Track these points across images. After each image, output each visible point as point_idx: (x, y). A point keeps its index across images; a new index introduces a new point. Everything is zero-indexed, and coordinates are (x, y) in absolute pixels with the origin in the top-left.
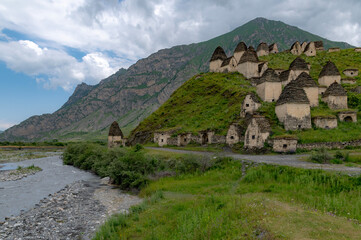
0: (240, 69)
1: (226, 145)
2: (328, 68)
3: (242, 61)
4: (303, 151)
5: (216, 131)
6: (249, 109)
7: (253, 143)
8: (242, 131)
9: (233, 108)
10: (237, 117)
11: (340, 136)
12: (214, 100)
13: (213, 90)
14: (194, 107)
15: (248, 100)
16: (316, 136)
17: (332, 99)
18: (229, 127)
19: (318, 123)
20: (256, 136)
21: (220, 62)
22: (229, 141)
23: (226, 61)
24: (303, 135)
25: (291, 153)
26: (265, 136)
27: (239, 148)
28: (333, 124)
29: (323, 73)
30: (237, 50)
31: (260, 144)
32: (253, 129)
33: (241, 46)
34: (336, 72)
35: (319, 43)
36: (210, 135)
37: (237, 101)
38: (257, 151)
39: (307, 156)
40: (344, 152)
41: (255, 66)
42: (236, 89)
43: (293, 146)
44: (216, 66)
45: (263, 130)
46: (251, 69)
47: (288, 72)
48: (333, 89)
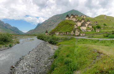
0: (72, 19)
1: (71, 35)
2: (88, 21)
3: (73, 18)
4: (86, 36)
5: (69, 32)
6: (75, 28)
7: (77, 34)
8: (74, 32)
9: (72, 27)
10: (73, 29)
11: (91, 33)
12: (68, 25)
13: (67, 23)
14: (63, 27)
15: (75, 26)
16: (88, 33)
17: (89, 26)
18: (71, 31)
19: (88, 30)
20: (77, 33)
21: (68, 18)
22: (72, 34)
23: (69, 18)
24: (86, 33)
25: (84, 36)
26: (79, 33)
27: (74, 35)
28: (90, 31)
29: (87, 21)
30: (71, 16)
31: (78, 35)
32: (77, 31)
33: (72, 15)
34: (89, 21)
35: (86, 16)
36: (68, 33)
37: (72, 26)
38: (78, 36)
39: (87, 37)
40: (93, 36)
41: (75, 19)
42: (72, 23)
43: (84, 35)
44: (67, 18)
45: (78, 32)
46: (74, 20)
47: (81, 21)
48: (89, 25)
